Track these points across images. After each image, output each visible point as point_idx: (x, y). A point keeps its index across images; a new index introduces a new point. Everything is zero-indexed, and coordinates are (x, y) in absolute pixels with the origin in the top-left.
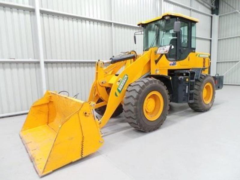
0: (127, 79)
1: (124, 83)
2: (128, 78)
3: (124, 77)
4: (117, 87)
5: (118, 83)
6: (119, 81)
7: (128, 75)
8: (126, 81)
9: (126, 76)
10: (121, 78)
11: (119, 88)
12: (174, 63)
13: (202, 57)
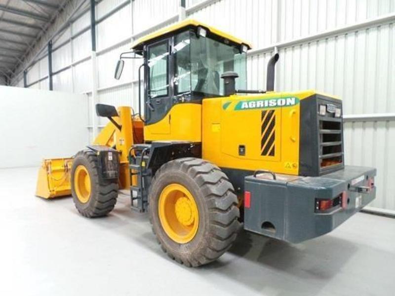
13: (254, 108)
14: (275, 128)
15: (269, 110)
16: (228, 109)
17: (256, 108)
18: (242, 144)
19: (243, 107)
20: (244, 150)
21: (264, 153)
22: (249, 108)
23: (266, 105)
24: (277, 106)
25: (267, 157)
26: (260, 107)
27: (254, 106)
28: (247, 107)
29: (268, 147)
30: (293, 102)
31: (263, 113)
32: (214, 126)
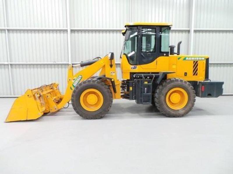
0: (81, 79)
1: (78, 81)
2: (82, 77)
3: (78, 77)
4: (73, 83)
5: (73, 80)
6: (74, 80)
7: (82, 75)
8: (80, 80)
9: (80, 76)
10: (76, 77)
11: (74, 85)
12: (134, 67)
13: (190, 60)
14: (197, 67)
15: (196, 61)
16: (180, 60)
17: (191, 60)
18: (186, 72)
19: (186, 59)
20: (186, 75)
21: (194, 75)
22: (189, 60)
23: (195, 59)
24: (199, 60)
25: (195, 76)
26: (193, 60)
27: (191, 59)
28: (188, 59)
29: (195, 73)
30: (204, 59)
31: (194, 62)
32: (174, 66)
